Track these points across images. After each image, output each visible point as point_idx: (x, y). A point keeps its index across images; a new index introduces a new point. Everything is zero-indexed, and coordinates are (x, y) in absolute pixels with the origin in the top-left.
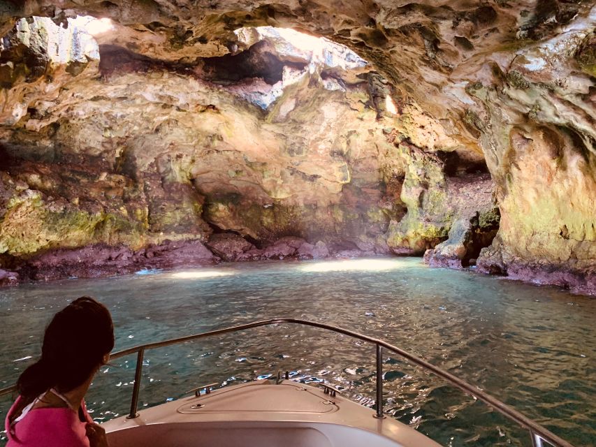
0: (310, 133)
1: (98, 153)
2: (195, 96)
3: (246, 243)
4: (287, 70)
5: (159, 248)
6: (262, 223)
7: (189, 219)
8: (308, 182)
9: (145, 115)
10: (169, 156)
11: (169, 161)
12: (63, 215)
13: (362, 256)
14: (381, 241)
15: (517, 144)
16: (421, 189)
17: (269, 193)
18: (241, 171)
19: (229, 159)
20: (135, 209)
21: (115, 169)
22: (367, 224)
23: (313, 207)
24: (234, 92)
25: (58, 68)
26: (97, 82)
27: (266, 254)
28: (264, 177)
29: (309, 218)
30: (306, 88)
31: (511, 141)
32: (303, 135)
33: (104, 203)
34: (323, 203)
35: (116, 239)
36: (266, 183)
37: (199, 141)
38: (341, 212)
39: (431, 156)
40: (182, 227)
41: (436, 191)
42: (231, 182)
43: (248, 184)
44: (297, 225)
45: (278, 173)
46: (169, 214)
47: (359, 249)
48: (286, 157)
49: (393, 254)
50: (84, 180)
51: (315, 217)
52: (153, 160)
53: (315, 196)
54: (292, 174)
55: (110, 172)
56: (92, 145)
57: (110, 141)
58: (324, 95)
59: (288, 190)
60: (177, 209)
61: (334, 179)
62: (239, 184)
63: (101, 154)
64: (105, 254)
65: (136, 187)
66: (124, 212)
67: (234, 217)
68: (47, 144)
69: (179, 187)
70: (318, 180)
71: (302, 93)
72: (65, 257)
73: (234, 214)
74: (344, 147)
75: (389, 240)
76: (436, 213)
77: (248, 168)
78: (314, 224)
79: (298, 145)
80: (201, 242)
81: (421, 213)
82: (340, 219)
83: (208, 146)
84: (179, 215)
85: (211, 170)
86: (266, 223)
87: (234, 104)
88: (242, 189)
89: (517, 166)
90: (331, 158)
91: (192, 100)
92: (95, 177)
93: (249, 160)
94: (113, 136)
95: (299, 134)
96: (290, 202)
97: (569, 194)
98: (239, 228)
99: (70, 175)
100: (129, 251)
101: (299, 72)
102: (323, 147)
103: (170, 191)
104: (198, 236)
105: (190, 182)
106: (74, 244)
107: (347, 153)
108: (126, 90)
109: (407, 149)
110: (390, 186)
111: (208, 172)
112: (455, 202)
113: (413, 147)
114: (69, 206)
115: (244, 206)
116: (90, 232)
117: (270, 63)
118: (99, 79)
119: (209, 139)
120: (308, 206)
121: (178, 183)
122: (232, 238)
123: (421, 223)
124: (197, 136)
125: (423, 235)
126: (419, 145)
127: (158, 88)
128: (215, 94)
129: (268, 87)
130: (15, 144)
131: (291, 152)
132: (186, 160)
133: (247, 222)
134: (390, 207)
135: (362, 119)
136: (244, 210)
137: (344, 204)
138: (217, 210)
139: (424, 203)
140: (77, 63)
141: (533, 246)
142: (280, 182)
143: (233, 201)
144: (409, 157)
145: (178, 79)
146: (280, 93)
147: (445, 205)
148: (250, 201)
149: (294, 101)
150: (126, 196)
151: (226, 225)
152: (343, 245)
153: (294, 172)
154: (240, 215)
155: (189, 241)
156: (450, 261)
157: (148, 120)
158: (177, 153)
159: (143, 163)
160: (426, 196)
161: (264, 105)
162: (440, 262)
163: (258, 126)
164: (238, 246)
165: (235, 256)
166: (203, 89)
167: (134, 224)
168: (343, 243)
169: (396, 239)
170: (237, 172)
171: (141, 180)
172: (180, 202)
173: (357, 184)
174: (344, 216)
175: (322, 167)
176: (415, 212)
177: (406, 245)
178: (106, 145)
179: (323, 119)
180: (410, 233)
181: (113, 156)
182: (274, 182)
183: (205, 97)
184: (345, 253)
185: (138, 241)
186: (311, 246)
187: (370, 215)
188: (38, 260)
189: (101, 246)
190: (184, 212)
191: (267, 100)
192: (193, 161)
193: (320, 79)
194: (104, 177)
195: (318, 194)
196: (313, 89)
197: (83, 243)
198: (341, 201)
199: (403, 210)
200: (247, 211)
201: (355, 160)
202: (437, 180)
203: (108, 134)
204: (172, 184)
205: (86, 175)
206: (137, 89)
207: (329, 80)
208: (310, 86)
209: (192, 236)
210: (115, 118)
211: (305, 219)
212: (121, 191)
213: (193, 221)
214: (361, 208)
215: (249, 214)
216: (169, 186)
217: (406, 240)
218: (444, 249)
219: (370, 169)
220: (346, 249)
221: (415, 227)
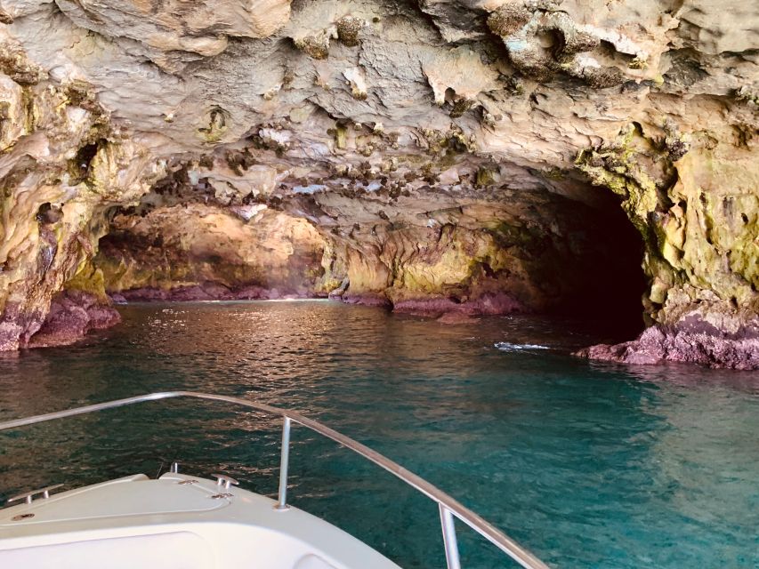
0: (270, 228)
1: (146, 235)
3: (225, 289)
5: (178, 290)
6: (234, 276)
7: (192, 273)
8: (267, 252)
10: (180, 234)
11: (180, 237)
13: (299, 297)
14: (311, 289)
16: (332, 260)
17: (242, 258)
18: (224, 244)
19: (217, 237)
20: (165, 267)
21: (155, 244)
22: (304, 279)
23: (269, 267)
27: (239, 295)
28: (239, 248)
29: (267, 274)
32: (266, 230)
34: (276, 265)
35: (157, 285)
36: (241, 252)
37: (200, 227)
38: (287, 271)
40: (188, 278)
41: (339, 262)
42: (216, 249)
43: (227, 251)
44: (259, 278)
45: (249, 247)
46: (180, 270)
47: (298, 294)
48: (255, 240)
49: (316, 296)
50: (140, 251)
51: (270, 273)
52: (171, 237)
53: (271, 261)
54: (257, 248)
55: (153, 246)
56: (144, 230)
57: (154, 229)
59: (254, 257)
60: (185, 266)
61: (283, 251)
62: (219, 250)
63: (148, 235)
64: (152, 292)
65: (163, 253)
66: (161, 269)
67: (214, 272)
69: (185, 253)
70: (274, 251)
71: (267, 211)
73: (215, 270)
74: (290, 235)
75: (315, 288)
76: (339, 273)
77: (229, 243)
78: (270, 278)
79: (263, 234)
80: (200, 287)
81: (332, 273)
82: (287, 275)
83: (205, 229)
84: (185, 271)
85: (204, 242)
86: (237, 277)
88: (222, 254)
89: (350, 260)
90: (282, 240)
92: (146, 249)
93: (231, 238)
94: (157, 226)
95: (264, 229)
96: (255, 264)
97: (364, 271)
98: (219, 279)
99: (135, 248)
100: (164, 291)
102: (277, 235)
103: (180, 256)
104: (198, 284)
105: (191, 250)
106: (139, 286)
107: (292, 237)
110: (315, 256)
111: (201, 243)
115: (222, 265)
116: (146, 280)
119: (207, 226)
120: (266, 266)
121: (184, 250)
122: (216, 286)
123: (331, 279)
125: (332, 285)
127: (195, 208)
131: (259, 238)
132: (190, 236)
133: (224, 275)
134: (317, 269)
136: (222, 268)
137: (290, 266)
138: (203, 267)
139: (333, 268)
141: (355, 289)
142: (250, 252)
143: (215, 262)
146: (256, 213)
147: (343, 269)
148: (227, 262)
149: (262, 215)
150: (159, 259)
151: (209, 276)
152: (288, 291)
153: (258, 246)
154: (219, 270)
155: (193, 287)
156: (336, 297)
158: (185, 232)
159: (166, 240)
160: (334, 264)
161: (247, 217)
162: (332, 298)
163: (242, 226)
164: (221, 291)
165: (220, 295)
167: (166, 276)
169: (318, 287)
170: (221, 244)
171: (165, 249)
172: (186, 263)
173: (298, 253)
174: (289, 274)
175: (276, 245)
176: (329, 273)
177: (324, 291)
178: (151, 231)
179: (277, 222)
180: (326, 284)
181: (154, 236)
182: (246, 252)
185: (167, 285)
186: (268, 291)
187: (306, 273)
189: (150, 288)
190: (189, 268)
191: (248, 215)
192: (194, 237)
194: (150, 249)
195: (273, 260)
197: (142, 286)
198: (288, 264)
199: (323, 271)
200: (225, 267)
201: (297, 240)
204: (181, 251)
205: (141, 248)
209: (194, 284)
211: (264, 275)
212: (157, 256)
213: (194, 275)
214: (300, 268)
215: (226, 270)
216: (180, 253)
217: (324, 288)
218: (335, 292)
219: (306, 244)
220: (289, 293)
221: (328, 281)
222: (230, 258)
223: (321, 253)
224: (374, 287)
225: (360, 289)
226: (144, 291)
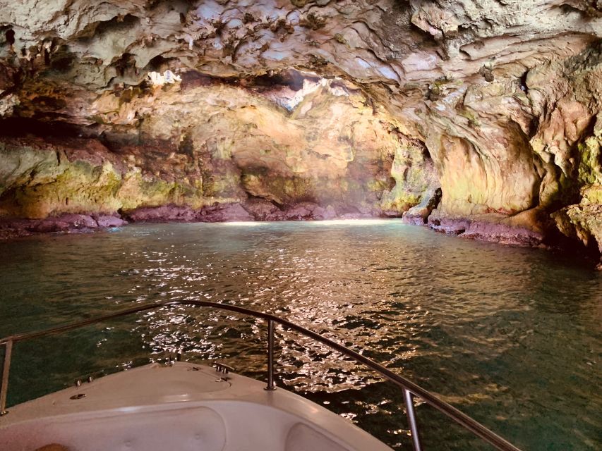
0: (323, 125)
1: (168, 138)
2: (241, 100)
3: (273, 207)
4: (306, 82)
5: (211, 209)
6: (284, 191)
7: (231, 187)
8: (321, 160)
9: (204, 112)
10: (216, 139)
11: (216, 142)
12: (151, 184)
13: (362, 217)
14: (376, 206)
15: (446, 145)
16: (405, 167)
17: (291, 168)
18: (270, 151)
19: (260, 141)
20: (194, 179)
21: (180, 150)
22: (367, 193)
23: (324, 179)
24: (269, 98)
25: (157, 87)
26: (177, 93)
27: (288, 215)
28: (287, 156)
29: (322, 188)
30: (320, 95)
31: (442, 144)
32: (317, 126)
33: (173, 175)
34: (332, 176)
35: (182, 201)
36: (289, 160)
37: (239, 127)
38: (346, 183)
39: (414, 142)
40: (226, 193)
41: (416, 169)
42: (261, 158)
43: (274, 161)
44: (312, 193)
45: (298, 153)
46: (216, 183)
47: (360, 212)
48: (305, 142)
49: (383, 216)
50: (159, 159)
51: (326, 186)
52: (204, 143)
53: (326, 170)
54: (308, 154)
55: (177, 152)
56: (164, 132)
57: (177, 129)
58: (333, 99)
59: (305, 166)
60: (222, 179)
61: (341, 158)
62: (267, 160)
63: (170, 139)
64: (176, 211)
65: (193, 162)
66: (188, 182)
67: (262, 186)
68: (134, 132)
69: (223, 163)
70: (329, 158)
71: (317, 98)
72: (149, 213)
73: (263, 184)
74: (349, 133)
75: (382, 205)
76: (416, 185)
77: (275, 149)
78: (326, 192)
79: (313, 134)
80: (241, 205)
81: (406, 185)
82: (346, 189)
83: (245, 132)
84: (223, 184)
85: (247, 150)
86: (287, 192)
87: (268, 105)
88: (270, 164)
89: (447, 158)
90: (338, 142)
91: (239, 103)
92: (167, 156)
93: (276, 143)
94: (180, 126)
95: (315, 126)
96: (307, 175)
97: (473, 176)
98: (267, 194)
99: (151, 155)
100: (191, 210)
101: (314, 84)
102: (332, 134)
103: (216, 166)
104: (238, 200)
105: (230, 159)
106: (155, 204)
107: (352, 138)
108: (194, 97)
109: (396, 136)
110: (382, 165)
111: (244, 150)
112: (429, 177)
113: (401, 135)
114: (155, 177)
115: (271, 177)
116: (166, 196)
117: (294, 76)
118: (179, 91)
119: (246, 126)
120: (321, 178)
121: (222, 159)
122: (262, 203)
123: (405, 192)
124: (237, 124)
125: (406, 201)
126: (405, 134)
127: (216, 95)
128: (255, 98)
129: (292, 93)
130: (114, 133)
131: (308, 139)
132: (228, 142)
133: (273, 190)
134: (384, 180)
135: (362, 114)
136: (271, 181)
137: (349, 177)
138: (250, 180)
139: (408, 177)
140: (169, 84)
141: (455, 207)
142: (299, 159)
143: (262, 173)
144: (397, 142)
145: (231, 89)
146: (301, 99)
147: (422, 179)
148: (275, 174)
149: (311, 103)
150: (186, 169)
151: (256, 192)
152: (347, 209)
153: (310, 152)
154: (267, 184)
155: (232, 204)
156: (415, 219)
157: (205, 115)
158: (222, 136)
159: (198, 145)
160: (409, 172)
161: (290, 107)
162: (409, 219)
163: (285, 121)
164: (267, 208)
165: (265, 216)
166: (247, 95)
167: (194, 190)
168: (348, 208)
169: (386, 204)
170: (266, 151)
171: (196, 158)
172: (224, 174)
173: (360, 161)
174: (349, 186)
175: (332, 149)
176: (401, 184)
177: (395, 209)
178: (173, 132)
179: (332, 115)
180: (397, 200)
181: (179, 139)
182: (295, 159)
183: (248, 100)
184: (349, 215)
185: (197, 202)
186: (323, 209)
187: (370, 186)
188: (134, 214)
189: (172, 205)
190: (227, 182)
191: (291, 104)
192: (233, 142)
193: (330, 89)
194: (172, 156)
195: (329, 169)
196: (325, 95)
197: (161, 203)
198: (347, 175)
199: (393, 182)
200: (274, 181)
201: (358, 143)
202: (418, 160)
203: (176, 125)
204: (217, 160)
205: (160, 154)
206: (202, 96)
207: (337, 88)
208: (322, 93)
209: (233, 200)
210: (182, 114)
211: (318, 188)
212: (183, 166)
213: (234, 189)
214: (362, 180)
215: (275, 184)
216: (215, 162)
217: (394, 205)
218: (413, 211)
219: (371, 149)
220: (349, 212)
221: (400, 196)
222: (279, 168)
223: (390, 159)
224: (497, 204)
225: (464, 209)
226: (165, 210)
